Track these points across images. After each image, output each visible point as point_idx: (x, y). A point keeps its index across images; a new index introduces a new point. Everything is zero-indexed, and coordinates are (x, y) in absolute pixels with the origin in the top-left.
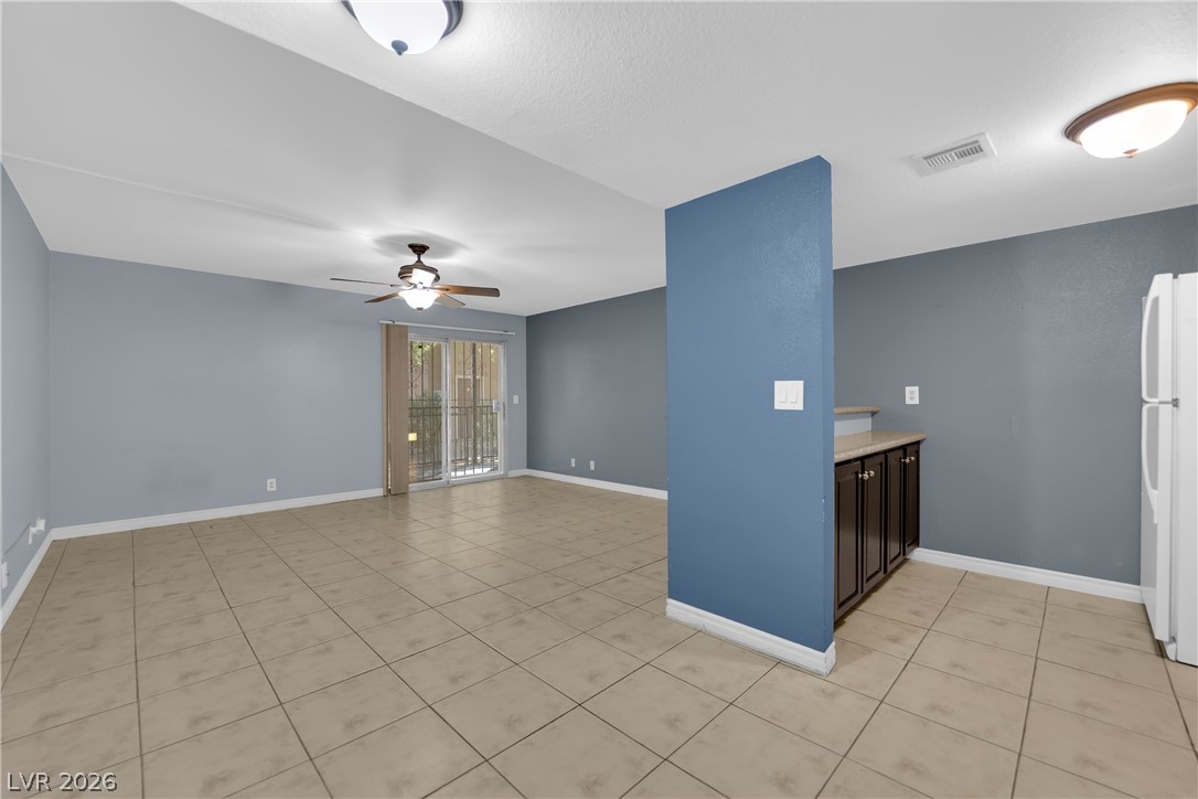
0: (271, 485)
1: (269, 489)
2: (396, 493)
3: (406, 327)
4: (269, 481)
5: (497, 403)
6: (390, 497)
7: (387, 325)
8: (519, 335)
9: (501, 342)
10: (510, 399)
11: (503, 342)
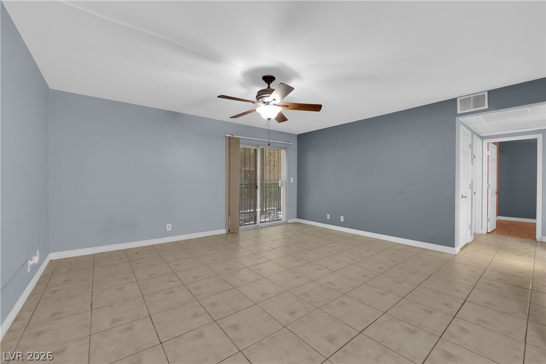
0: (169, 227)
1: (168, 230)
2: (232, 232)
3: (239, 138)
4: (168, 225)
5: (281, 182)
6: (230, 235)
7: (229, 137)
8: (294, 144)
9: (284, 148)
10: (289, 180)
11: (286, 148)
